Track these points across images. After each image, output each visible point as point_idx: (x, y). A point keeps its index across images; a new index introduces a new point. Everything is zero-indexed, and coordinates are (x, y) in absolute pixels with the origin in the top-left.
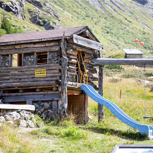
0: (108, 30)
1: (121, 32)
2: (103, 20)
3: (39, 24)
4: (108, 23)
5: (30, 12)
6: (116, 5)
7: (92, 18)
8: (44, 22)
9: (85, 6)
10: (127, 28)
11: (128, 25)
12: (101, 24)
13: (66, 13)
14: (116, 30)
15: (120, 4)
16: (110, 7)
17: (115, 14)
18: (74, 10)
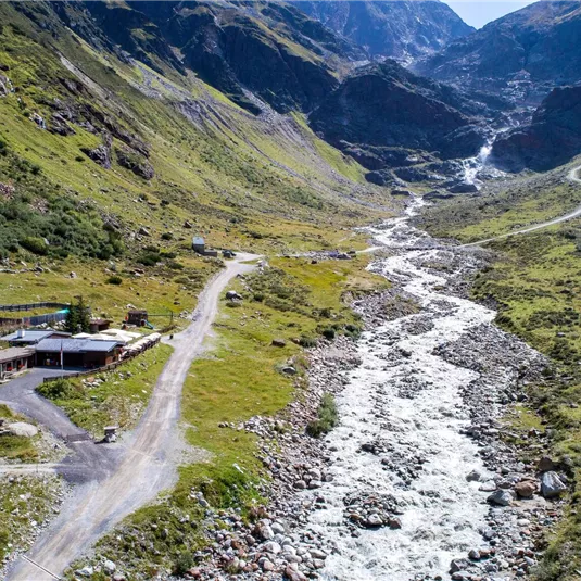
0: (207, 156)
1: (224, 158)
2: (203, 142)
3: (126, 166)
4: (208, 148)
5: (117, 151)
6: (220, 119)
7: (190, 141)
8: (133, 165)
9: (181, 123)
10: (231, 152)
11: (232, 149)
12: (199, 148)
13: (158, 137)
14: (217, 157)
15: (226, 118)
16: (212, 124)
17: (218, 133)
18: (168, 129)
